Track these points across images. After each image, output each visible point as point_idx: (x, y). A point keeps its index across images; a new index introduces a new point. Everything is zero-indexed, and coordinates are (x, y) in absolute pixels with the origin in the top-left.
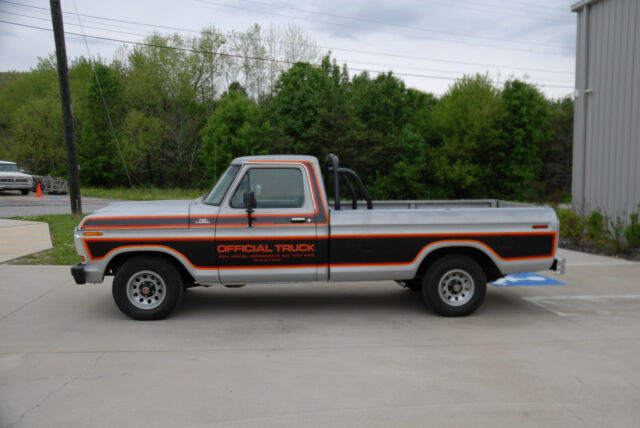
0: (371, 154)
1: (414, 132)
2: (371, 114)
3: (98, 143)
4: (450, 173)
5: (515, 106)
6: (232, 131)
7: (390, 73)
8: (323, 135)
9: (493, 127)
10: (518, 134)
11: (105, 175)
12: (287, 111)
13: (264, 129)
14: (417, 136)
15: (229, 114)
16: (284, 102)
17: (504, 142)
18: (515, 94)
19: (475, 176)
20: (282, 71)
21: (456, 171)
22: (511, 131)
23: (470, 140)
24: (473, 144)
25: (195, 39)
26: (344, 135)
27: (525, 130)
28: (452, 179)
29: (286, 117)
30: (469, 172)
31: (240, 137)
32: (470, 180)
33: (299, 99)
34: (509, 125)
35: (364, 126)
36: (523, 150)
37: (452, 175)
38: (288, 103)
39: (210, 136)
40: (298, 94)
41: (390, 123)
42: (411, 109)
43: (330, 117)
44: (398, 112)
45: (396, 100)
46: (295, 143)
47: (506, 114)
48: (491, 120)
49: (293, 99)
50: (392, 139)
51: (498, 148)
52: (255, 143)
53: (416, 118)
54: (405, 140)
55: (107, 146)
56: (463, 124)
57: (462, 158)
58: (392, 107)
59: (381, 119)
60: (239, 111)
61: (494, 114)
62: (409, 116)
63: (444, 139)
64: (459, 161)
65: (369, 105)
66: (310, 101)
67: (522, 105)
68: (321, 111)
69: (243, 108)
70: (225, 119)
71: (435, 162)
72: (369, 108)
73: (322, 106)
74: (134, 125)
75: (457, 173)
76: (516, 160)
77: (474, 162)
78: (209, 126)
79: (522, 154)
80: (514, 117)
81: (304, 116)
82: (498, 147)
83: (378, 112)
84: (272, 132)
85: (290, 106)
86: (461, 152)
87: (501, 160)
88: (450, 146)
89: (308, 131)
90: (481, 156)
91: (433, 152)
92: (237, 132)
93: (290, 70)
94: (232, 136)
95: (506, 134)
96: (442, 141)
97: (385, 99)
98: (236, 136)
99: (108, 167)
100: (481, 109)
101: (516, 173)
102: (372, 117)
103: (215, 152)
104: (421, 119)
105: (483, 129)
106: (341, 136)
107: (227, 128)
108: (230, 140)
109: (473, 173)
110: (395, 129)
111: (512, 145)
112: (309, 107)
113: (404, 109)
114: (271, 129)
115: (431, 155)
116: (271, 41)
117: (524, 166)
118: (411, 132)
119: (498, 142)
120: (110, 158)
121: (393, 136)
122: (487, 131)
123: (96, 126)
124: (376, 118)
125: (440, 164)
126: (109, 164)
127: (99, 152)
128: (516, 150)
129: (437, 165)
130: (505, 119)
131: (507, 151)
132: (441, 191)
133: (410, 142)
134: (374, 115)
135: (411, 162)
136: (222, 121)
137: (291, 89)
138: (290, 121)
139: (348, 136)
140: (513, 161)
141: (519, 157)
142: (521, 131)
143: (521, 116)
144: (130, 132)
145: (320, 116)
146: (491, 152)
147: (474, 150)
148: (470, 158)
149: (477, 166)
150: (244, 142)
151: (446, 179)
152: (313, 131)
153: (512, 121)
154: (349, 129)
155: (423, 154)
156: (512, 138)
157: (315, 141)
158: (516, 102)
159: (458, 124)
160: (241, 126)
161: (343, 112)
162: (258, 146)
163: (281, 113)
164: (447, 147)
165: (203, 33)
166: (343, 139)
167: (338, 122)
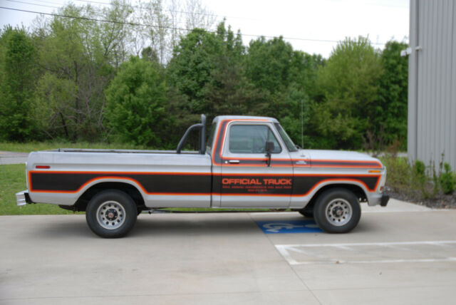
0: (258, 110)
1: (299, 89)
2: (261, 75)
3: (14, 103)
4: (332, 126)
5: (392, 65)
6: (132, 91)
7: (281, 37)
8: (214, 94)
9: (371, 84)
10: (394, 90)
11: (20, 130)
12: (184, 73)
13: (162, 89)
14: (301, 93)
15: (130, 76)
16: (181, 65)
17: (381, 97)
18: (393, 54)
19: (355, 128)
20: (181, 37)
21: (337, 124)
22: (387, 88)
23: (350, 96)
24: (353, 99)
25: (104, 9)
26: (234, 93)
27: (400, 86)
28: (334, 132)
29: (182, 78)
30: (349, 125)
31: (139, 96)
32: (350, 132)
33: (194, 61)
34: (385, 82)
35: (252, 85)
36: (399, 104)
37: (333, 128)
38: (185, 65)
39: (113, 95)
40: (194, 57)
41: (278, 82)
42: (297, 69)
43: (222, 78)
44: (285, 72)
45: (285, 62)
46: (190, 100)
47: (382, 72)
48: (369, 77)
49: (188, 61)
50: (279, 97)
51: (376, 103)
52: (153, 101)
53: (301, 77)
54: (290, 97)
55: (22, 105)
56: (343, 82)
57: (343, 112)
58: (280, 68)
59: (270, 79)
60: (138, 73)
61: (373, 71)
62: (295, 75)
63: (327, 96)
64: (340, 115)
65: (259, 66)
66: (204, 63)
67: (399, 63)
68: (213, 72)
69: (141, 70)
70: (125, 81)
71: (319, 116)
72: (260, 69)
73: (215, 68)
74: (46, 86)
75: (339, 125)
76: (393, 113)
77: (354, 116)
78: (113, 86)
79: (399, 108)
80: (391, 74)
81: (199, 76)
82: (375, 101)
83: (268, 73)
84: (167, 91)
85: (186, 67)
86: (342, 107)
87: (379, 114)
88: (332, 102)
89: (202, 90)
90: (360, 111)
91: (317, 107)
92: (136, 91)
93: (188, 35)
94: (132, 95)
95: (383, 90)
96: (324, 97)
97: (274, 61)
98: (135, 94)
99: (23, 124)
100: (360, 68)
101: (392, 125)
102: (262, 77)
103: (116, 110)
104: (306, 78)
105: (361, 86)
106: (231, 95)
107: (128, 88)
108: (130, 98)
109: (353, 126)
110: (282, 87)
111: (389, 101)
112: (203, 69)
113: (291, 69)
114: (167, 89)
115: (315, 110)
116: (172, 10)
117: (400, 119)
118: (296, 90)
119: (375, 98)
120: (25, 115)
121: (280, 93)
122: (366, 87)
123: (12, 87)
124: (265, 78)
125: (323, 118)
126: (24, 120)
127: (15, 110)
128: (392, 104)
129: (321, 119)
130: (382, 76)
131: (385, 106)
132: (325, 142)
133: (294, 99)
134: (264, 75)
135: (297, 117)
136: (123, 82)
137: (187, 53)
138: (186, 81)
139: (237, 95)
140: (390, 115)
141: (396, 111)
142: (397, 87)
143: (397, 73)
144: (42, 92)
145: (213, 77)
146: (369, 107)
147: (353, 105)
148: (350, 113)
149: (357, 119)
150: (142, 101)
151: (328, 131)
152: (205, 91)
153: (390, 78)
154: (239, 87)
155: (308, 109)
156: (389, 94)
157: (208, 99)
158: (392, 61)
159: (339, 82)
160: (139, 86)
161: (234, 73)
162: (155, 104)
163: (179, 75)
164: (329, 103)
165: (112, 4)
166: (232, 97)
167: (228, 81)
